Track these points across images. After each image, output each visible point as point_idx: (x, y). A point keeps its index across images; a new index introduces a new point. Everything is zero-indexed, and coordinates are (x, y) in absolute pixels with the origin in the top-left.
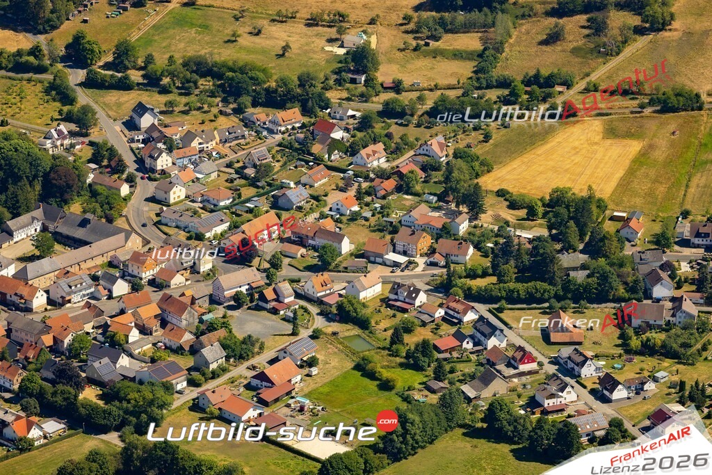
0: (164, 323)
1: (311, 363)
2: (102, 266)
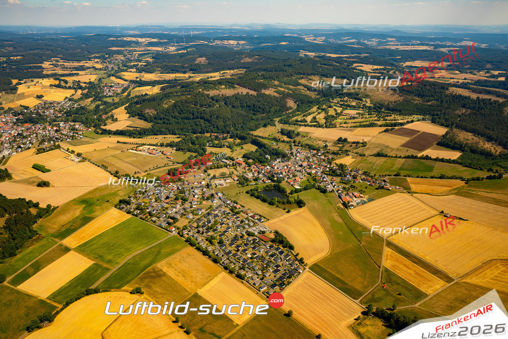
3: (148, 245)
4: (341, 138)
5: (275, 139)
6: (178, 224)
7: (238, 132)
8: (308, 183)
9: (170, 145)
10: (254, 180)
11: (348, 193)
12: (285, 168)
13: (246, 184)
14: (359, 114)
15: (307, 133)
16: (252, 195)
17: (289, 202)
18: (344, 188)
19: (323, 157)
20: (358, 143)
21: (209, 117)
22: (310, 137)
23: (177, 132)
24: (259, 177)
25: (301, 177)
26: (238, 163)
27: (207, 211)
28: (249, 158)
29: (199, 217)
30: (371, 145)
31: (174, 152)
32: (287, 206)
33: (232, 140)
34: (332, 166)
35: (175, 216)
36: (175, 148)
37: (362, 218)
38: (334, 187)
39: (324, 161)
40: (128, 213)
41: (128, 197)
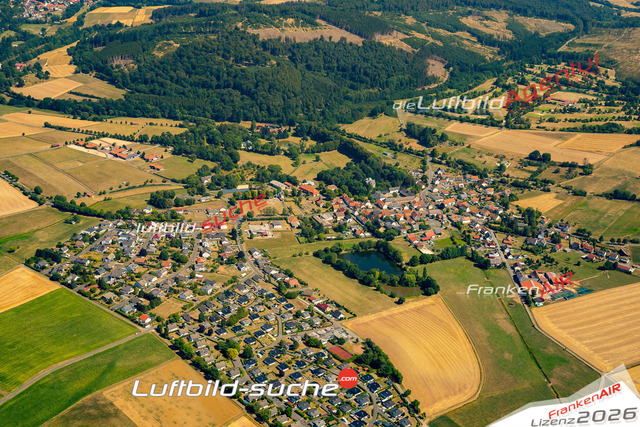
0: (411, 217)
1: (440, 234)
2: (406, 202)
3: (89, 350)
4: (536, 153)
5: (391, 145)
6: (158, 311)
7: (314, 124)
8: (450, 245)
9: (162, 141)
10: (335, 230)
11: (535, 273)
12: (406, 208)
13: (316, 237)
14: (584, 101)
15: (464, 137)
16: (327, 261)
17: (404, 283)
18: (529, 262)
19: (491, 192)
20: (573, 166)
21: (253, 87)
22: (469, 147)
23: (179, 114)
24: (345, 224)
25: (438, 230)
26: (305, 191)
27: (226, 288)
28: (329, 183)
29: (206, 298)
30: (601, 172)
31: (168, 155)
32: (399, 290)
33: (296, 140)
34: (508, 212)
35: (154, 293)
36: (171, 149)
37: (559, 328)
38: (506, 257)
39: (492, 200)
40: (52, 279)
41: (57, 246)
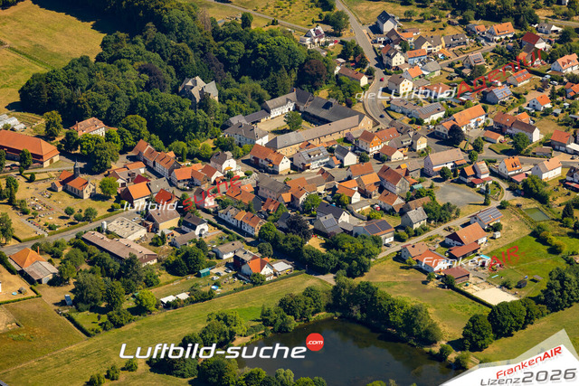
0: (381, 189)
1: (496, 228)
2: (338, 141)
24: (194, 245)
